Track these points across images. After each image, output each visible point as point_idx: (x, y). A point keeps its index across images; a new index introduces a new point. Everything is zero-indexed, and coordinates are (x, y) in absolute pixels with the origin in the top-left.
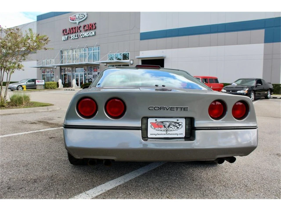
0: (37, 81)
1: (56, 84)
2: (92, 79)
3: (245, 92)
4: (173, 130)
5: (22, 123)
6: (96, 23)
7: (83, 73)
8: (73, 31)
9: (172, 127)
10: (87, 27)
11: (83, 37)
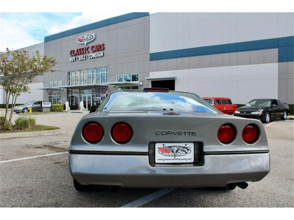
0: (44, 104)
1: (63, 106)
2: (100, 101)
3: (259, 113)
4: (182, 155)
5: (27, 147)
6: (104, 44)
7: (91, 95)
8: (81, 52)
9: (180, 152)
10: (95, 48)
11: (91, 58)
